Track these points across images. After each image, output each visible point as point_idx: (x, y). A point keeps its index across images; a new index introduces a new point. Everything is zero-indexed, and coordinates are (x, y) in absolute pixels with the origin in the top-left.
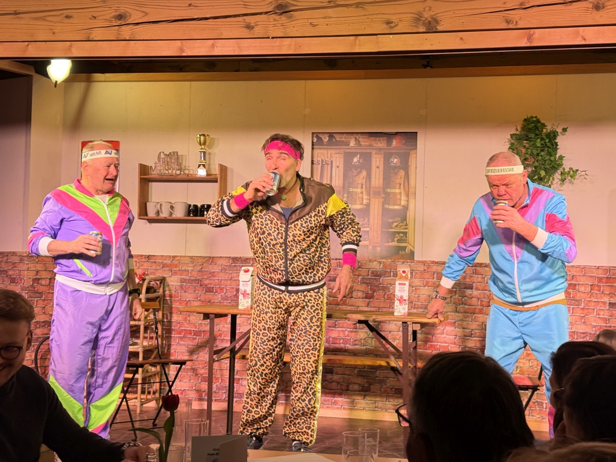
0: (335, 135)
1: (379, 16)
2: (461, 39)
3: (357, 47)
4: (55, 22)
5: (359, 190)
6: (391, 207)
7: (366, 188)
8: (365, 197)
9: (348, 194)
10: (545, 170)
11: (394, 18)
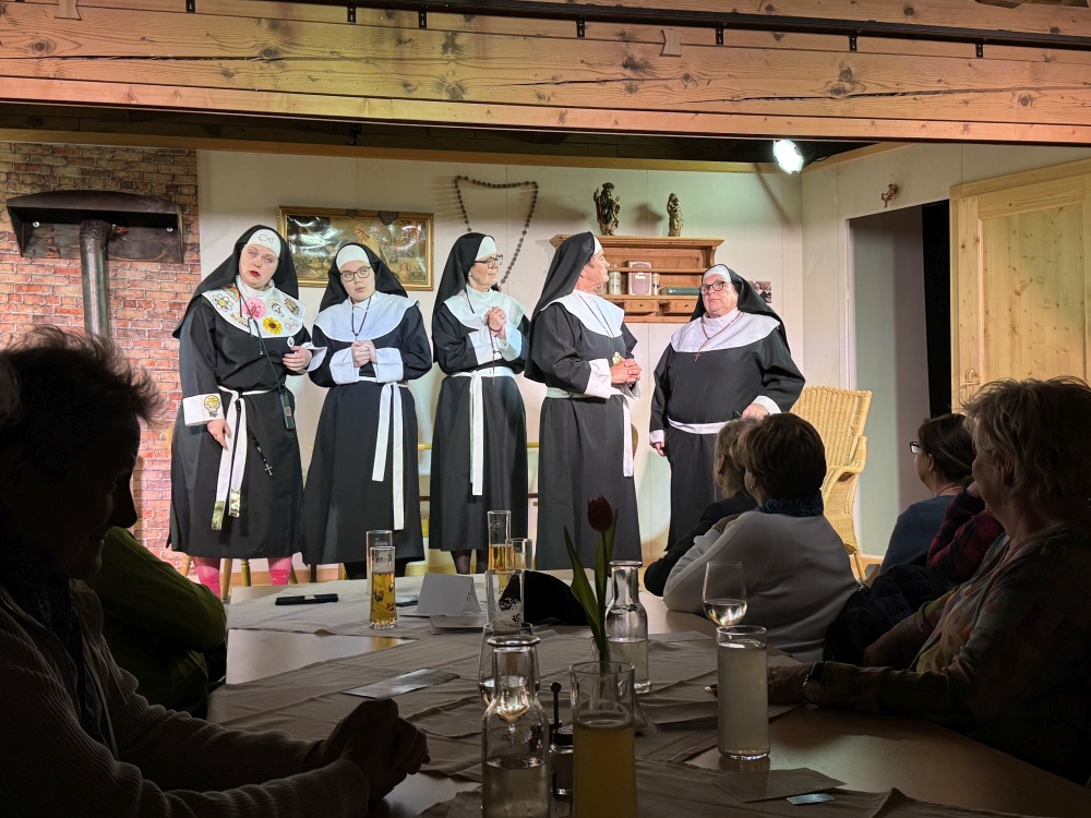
1: (396, 76)
2: (489, 112)
3: (367, 112)
11: (411, 80)
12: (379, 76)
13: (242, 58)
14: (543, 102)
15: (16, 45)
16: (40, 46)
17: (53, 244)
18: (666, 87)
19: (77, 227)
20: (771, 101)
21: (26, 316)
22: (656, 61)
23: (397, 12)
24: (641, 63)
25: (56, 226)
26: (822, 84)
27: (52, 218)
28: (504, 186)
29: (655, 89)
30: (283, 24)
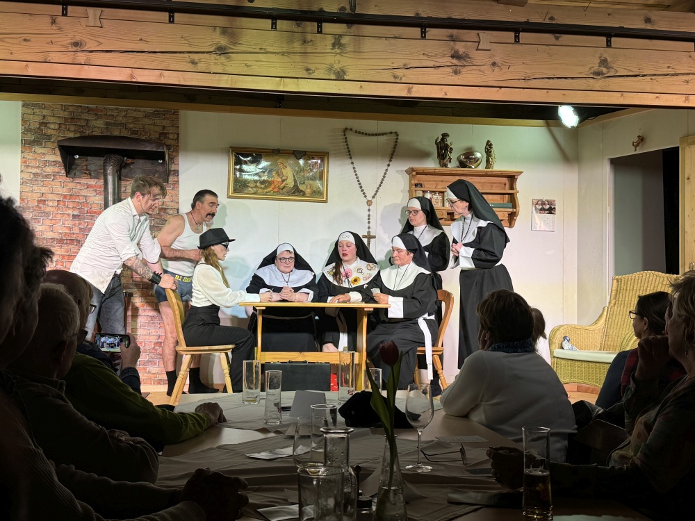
1: (301, 64)
2: (361, 87)
3: (282, 87)
4: (13, 44)
11: (311, 66)
12: (290, 64)
13: (203, 53)
14: (397, 81)
15: (62, 43)
16: (76, 44)
17: (87, 170)
18: (480, 70)
19: (102, 159)
20: (552, 80)
21: (69, 215)
22: (473, 53)
23: (303, 23)
24: (464, 55)
25: (89, 158)
26: (588, 69)
27: (86, 152)
28: (376, 135)
29: (472, 72)
30: (230, 30)
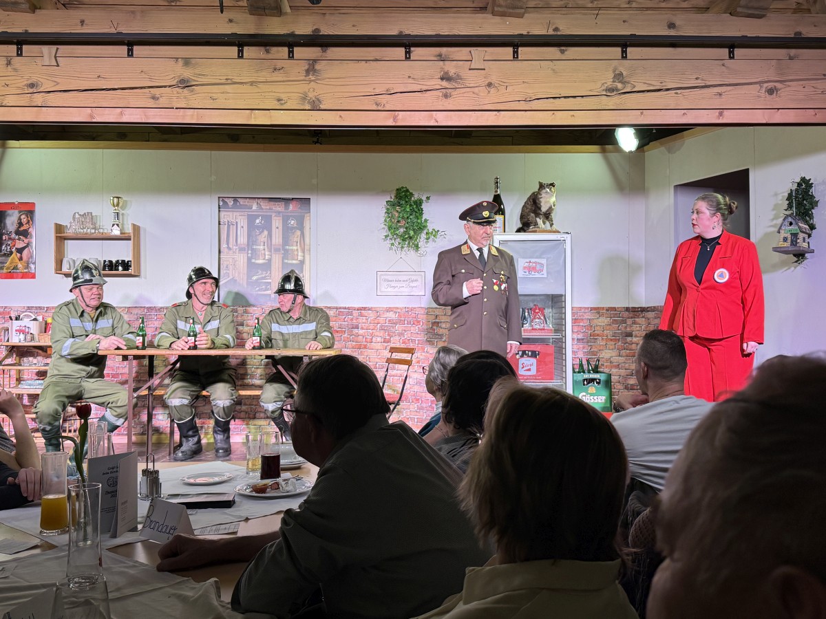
0: (239, 200)
1: (271, 94)
2: (340, 116)
3: (253, 120)
5: (262, 247)
6: (290, 262)
7: (267, 245)
8: (267, 253)
9: (252, 250)
10: (414, 230)
11: (283, 96)
12: (259, 94)
13: (165, 87)
14: (380, 108)
15: (17, 85)
16: (32, 85)
18: (473, 93)
20: (558, 99)
22: (465, 73)
23: (273, 48)
24: (454, 76)
26: (599, 85)
29: (465, 95)
30: (192, 61)
